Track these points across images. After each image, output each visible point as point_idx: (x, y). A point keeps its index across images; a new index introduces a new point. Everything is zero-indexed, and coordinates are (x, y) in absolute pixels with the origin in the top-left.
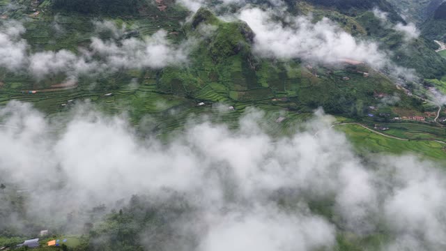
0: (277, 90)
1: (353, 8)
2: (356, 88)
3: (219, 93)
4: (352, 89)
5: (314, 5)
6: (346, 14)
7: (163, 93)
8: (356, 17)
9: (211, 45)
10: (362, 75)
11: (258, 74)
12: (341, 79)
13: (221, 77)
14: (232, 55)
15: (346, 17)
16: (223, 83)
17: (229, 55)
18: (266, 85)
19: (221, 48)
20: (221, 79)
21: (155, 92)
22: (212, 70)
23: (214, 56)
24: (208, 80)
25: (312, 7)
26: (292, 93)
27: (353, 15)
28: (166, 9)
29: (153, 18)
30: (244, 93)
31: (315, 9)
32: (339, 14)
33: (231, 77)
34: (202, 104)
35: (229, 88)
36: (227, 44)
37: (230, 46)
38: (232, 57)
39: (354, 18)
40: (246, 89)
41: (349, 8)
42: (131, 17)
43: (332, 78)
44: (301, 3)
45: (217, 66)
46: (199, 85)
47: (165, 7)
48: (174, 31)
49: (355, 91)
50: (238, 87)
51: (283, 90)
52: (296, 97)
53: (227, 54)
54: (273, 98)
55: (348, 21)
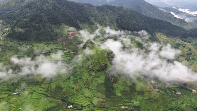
0: (126, 99)
1: (190, 38)
2: (185, 102)
3: (87, 97)
4: (183, 103)
5: (166, 36)
6: (185, 41)
7: (48, 96)
8: (192, 43)
9: (89, 63)
10: (191, 91)
11: (115, 85)
12: (175, 93)
13: (91, 85)
14: (100, 71)
15: (185, 43)
16: (91, 90)
17: (98, 71)
18: (119, 95)
19: (94, 66)
20: (91, 87)
21: (44, 94)
22: (87, 80)
23: (90, 70)
24: (83, 87)
25: (165, 36)
26: (136, 103)
27: (190, 42)
28: (73, 38)
29: (64, 43)
30: (102, 100)
31: (166, 37)
32: (181, 41)
33: (97, 86)
34: (71, 106)
35: (94, 94)
36: (98, 64)
37: (99, 65)
38: (100, 73)
39: (190, 44)
40: (104, 96)
41: (188, 38)
42: (51, 42)
43: (168, 91)
44: (159, 34)
45: (90, 77)
46: (75, 90)
47: (73, 37)
48: (74, 51)
49: (184, 105)
50: (100, 94)
51: (131, 100)
52: (139, 106)
53: (97, 70)
54: (122, 106)
55: (186, 45)
